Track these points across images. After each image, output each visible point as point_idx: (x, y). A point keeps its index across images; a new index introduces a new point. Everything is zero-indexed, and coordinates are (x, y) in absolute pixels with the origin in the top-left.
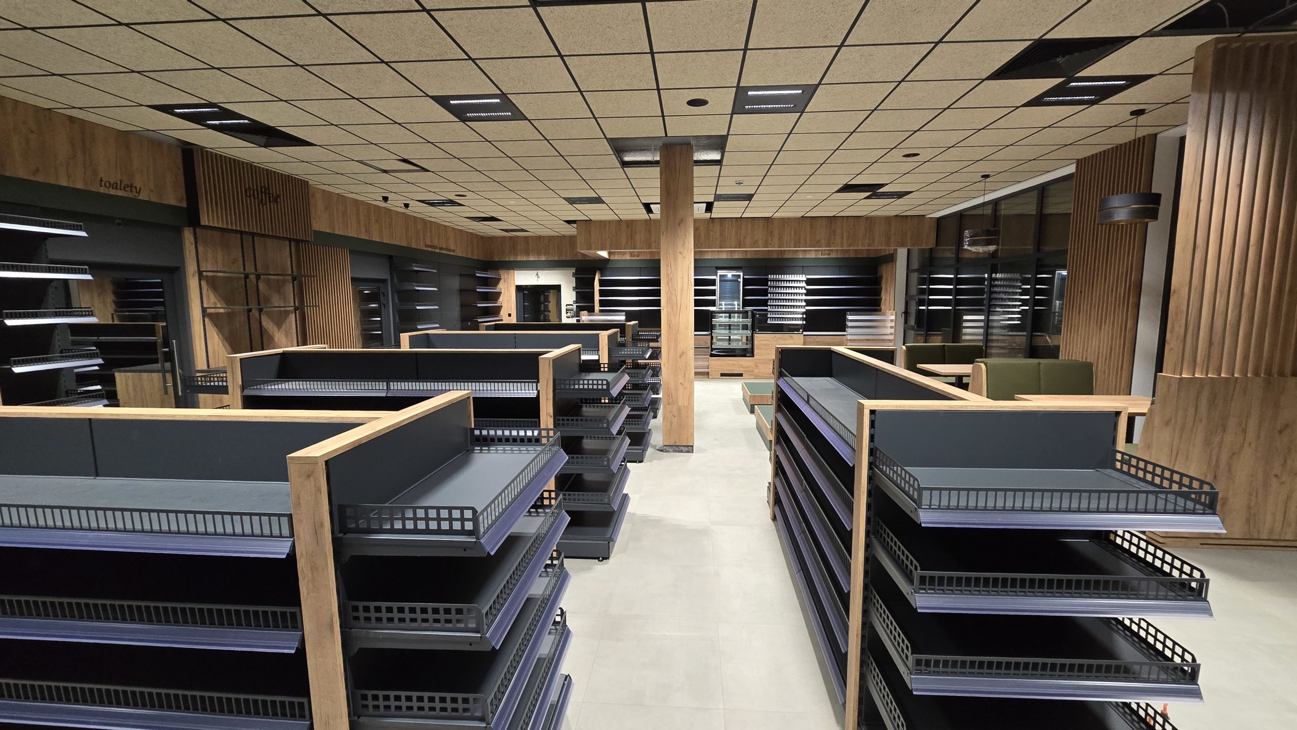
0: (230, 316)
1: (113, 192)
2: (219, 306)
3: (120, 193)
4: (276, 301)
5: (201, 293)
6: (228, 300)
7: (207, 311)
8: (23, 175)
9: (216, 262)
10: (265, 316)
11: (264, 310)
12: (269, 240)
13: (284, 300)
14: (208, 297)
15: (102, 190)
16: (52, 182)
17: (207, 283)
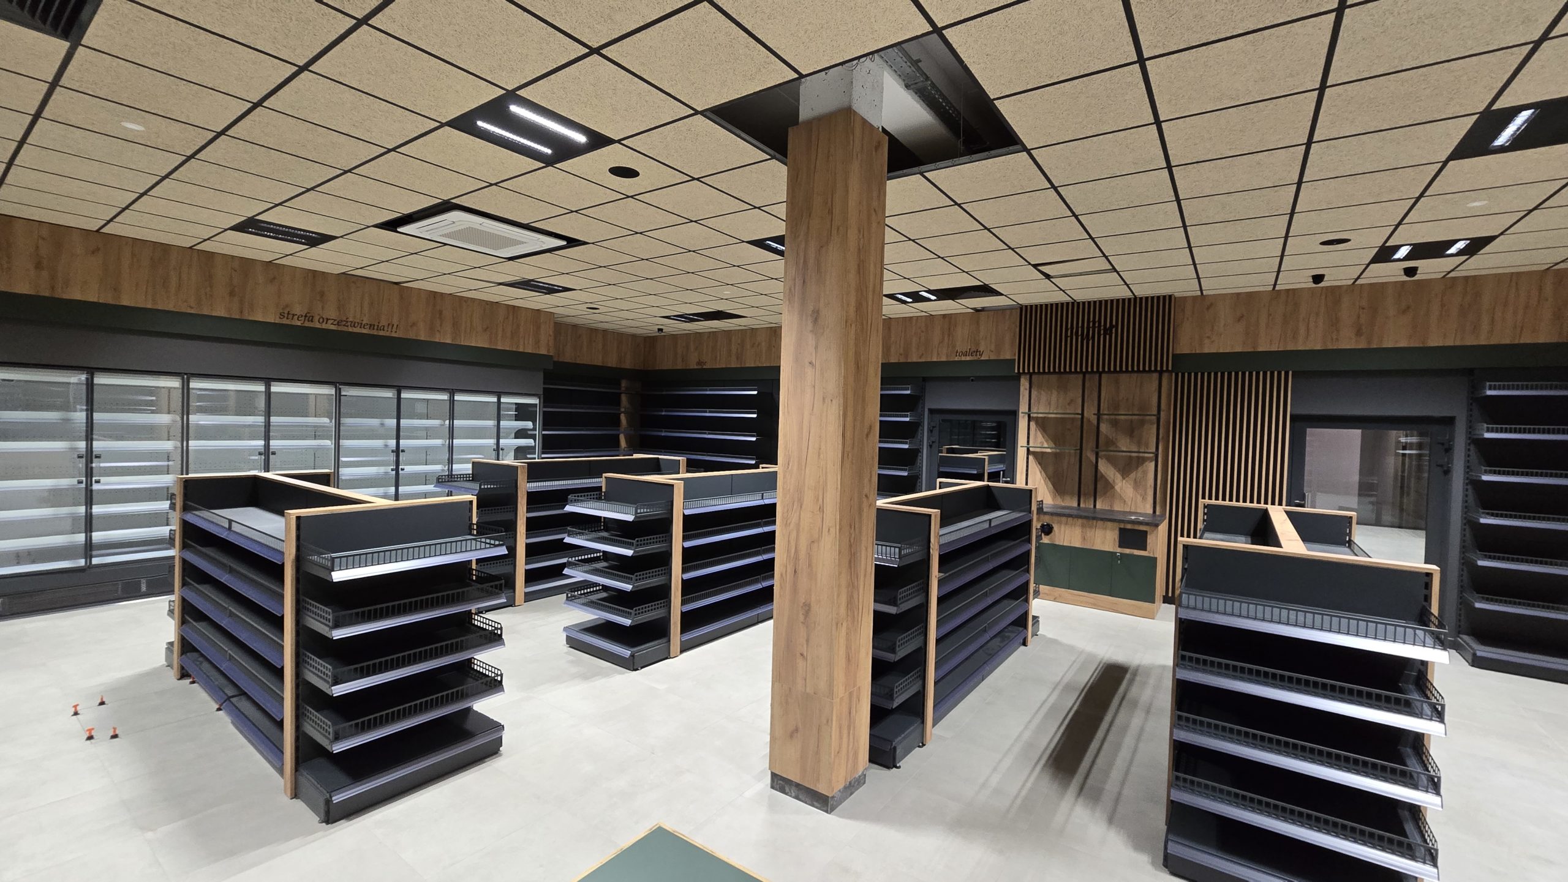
0: (1057, 456)
1: (963, 358)
2: (1046, 445)
3: (968, 358)
5: (1029, 434)
6: (1057, 441)
7: (1031, 449)
8: (915, 359)
9: (1050, 404)
10: (1104, 460)
11: (1101, 454)
12: (1123, 376)
13: (1139, 443)
14: (1036, 435)
15: (956, 359)
16: (929, 360)
17: (1037, 424)
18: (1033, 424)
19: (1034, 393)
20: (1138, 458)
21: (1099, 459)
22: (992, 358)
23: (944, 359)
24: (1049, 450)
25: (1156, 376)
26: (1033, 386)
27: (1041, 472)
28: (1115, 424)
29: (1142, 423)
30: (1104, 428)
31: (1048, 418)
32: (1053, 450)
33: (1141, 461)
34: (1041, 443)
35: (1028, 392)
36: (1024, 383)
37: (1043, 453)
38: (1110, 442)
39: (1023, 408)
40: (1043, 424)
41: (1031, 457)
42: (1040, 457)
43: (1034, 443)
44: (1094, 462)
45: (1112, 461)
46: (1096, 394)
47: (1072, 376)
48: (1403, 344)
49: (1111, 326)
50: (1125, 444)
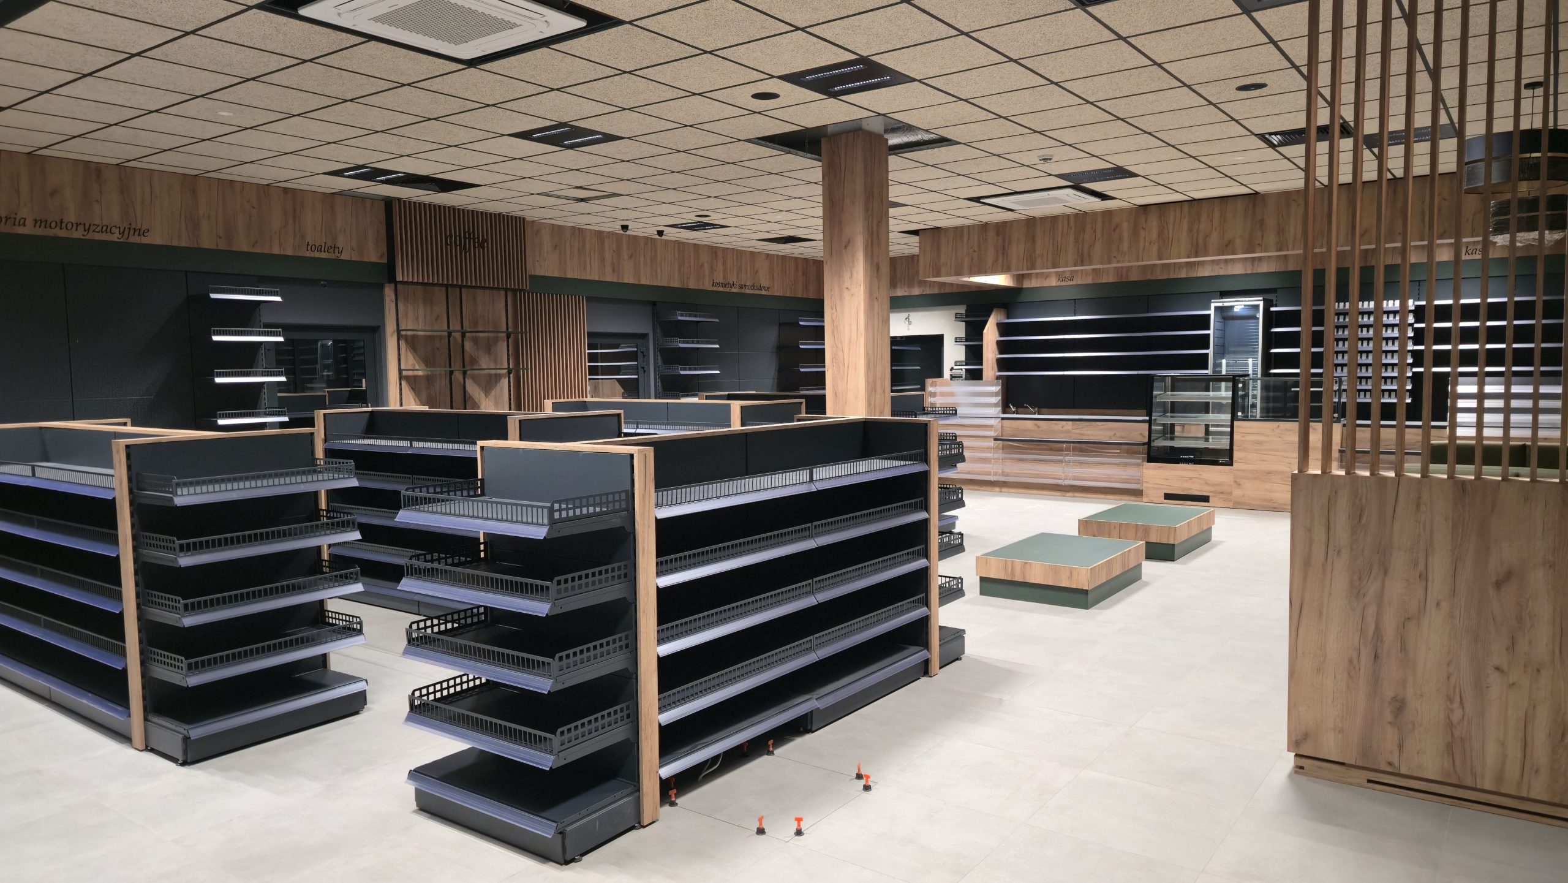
0: (429, 379)
1: (317, 255)
2: (417, 367)
3: (324, 255)
4: (485, 362)
5: (399, 355)
6: (428, 361)
7: (403, 373)
9: (417, 319)
10: (470, 381)
11: (467, 373)
13: (495, 360)
14: (406, 355)
15: (304, 254)
16: (266, 251)
17: (406, 343)
18: (402, 343)
19: (401, 306)
20: (496, 375)
21: (466, 380)
22: (355, 258)
23: (290, 252)
24: (420, 373)
25: (502, 293)
26: (400, 300)
27: (415, 400)
28: (476, 341)
29: (497, 339)
30: (468, 345)
31: (417, 336)
32: (426, 373)
34: (413, 365)
35: (393, 305)
36: (389, 292)
37: (415, 377)
39: (390, 327)
40: (412, 342)
41: (403, 383)
42: (414, 381)
43: (405, 365)
44: (462, 382)
45: (475, 379)
46: (458, 309)
47: (437, 289)
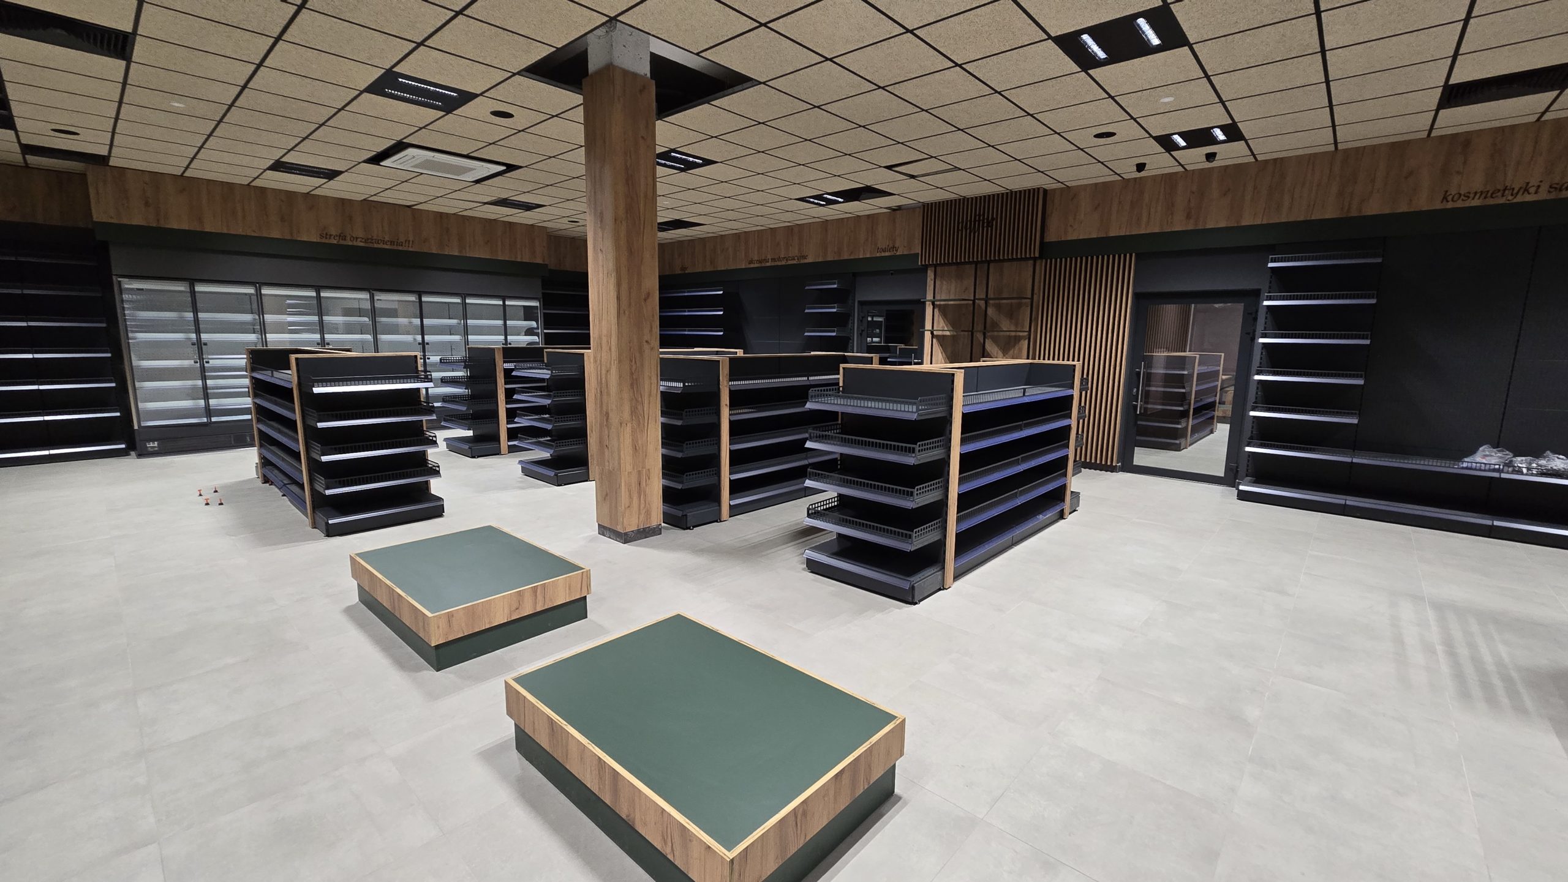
0: (955, 337)
1: (883, 254)
2: (946, 329)
3: (887, 254)
5: (933, 320)
6: (954, 323)
7: (935, 333)
8: (846, 257)
9: (949, 292)
10: (990, 340)
11: (988, 334)
12: (1006, 264)
13: (1016, 325)
14: (939, 322)
15: (878, 255)
16: (857, 257)
17: (939, 310)
18: (936, 310)
19: (938, 283)
20: (1015, 336)
21: (987, 340)
22: (905, 253)
23: (868, 256)
24: (948, 333)
25: (1031, 262)
26: (937, 277)
27: (942, 353)
28: (999, 307)
29: (1020, 306)
30: (990, 311)
31: (948, 305)
32: (952, 333)
33: (1018, 339)
34: (942, 327)
35: (933, 282)
36: (930, 274)
37: (944, 336)
38: (995, 326)
39: (930, 296)
40: (944, 310)
41: (934, 340)
42: (942, 340)
43: (937, 327)
44: (982, 341)
45: (995, 340)
46: (985, 282)
47: (967, 266)
48: (1222, 224)
49: (993, 219)
50: (1006, 325)
